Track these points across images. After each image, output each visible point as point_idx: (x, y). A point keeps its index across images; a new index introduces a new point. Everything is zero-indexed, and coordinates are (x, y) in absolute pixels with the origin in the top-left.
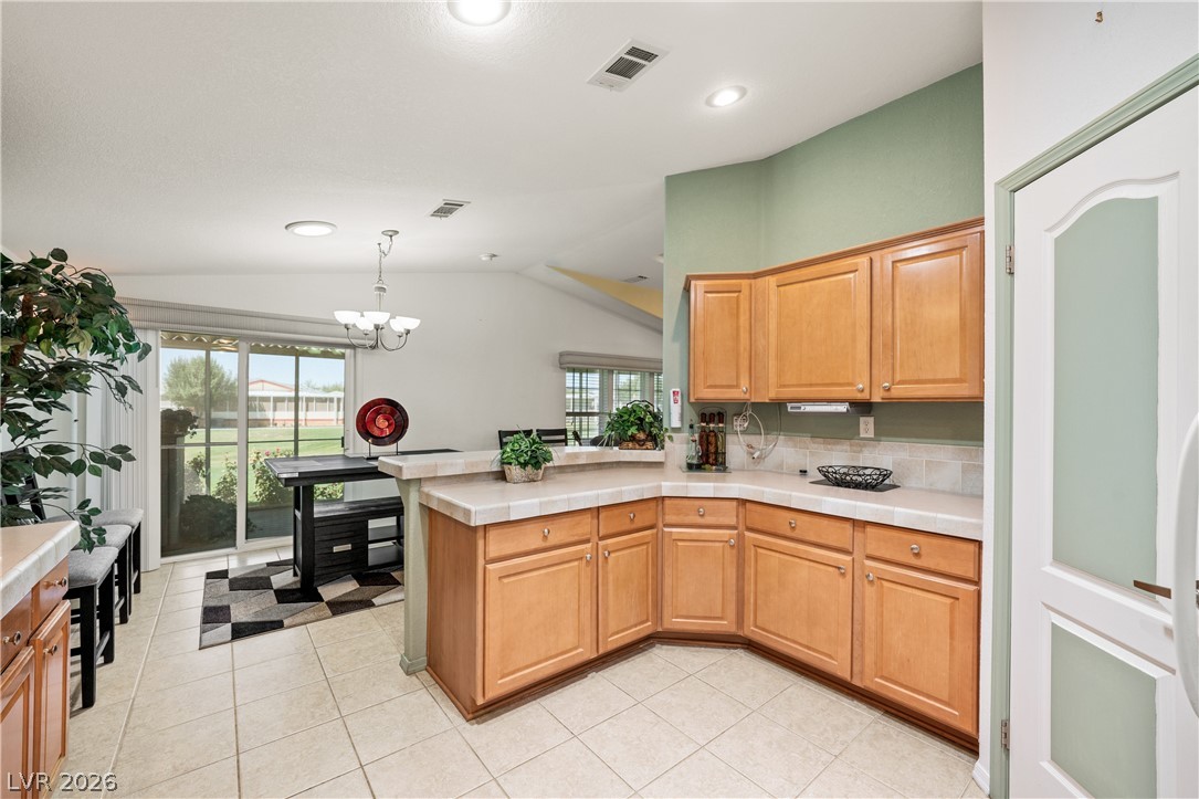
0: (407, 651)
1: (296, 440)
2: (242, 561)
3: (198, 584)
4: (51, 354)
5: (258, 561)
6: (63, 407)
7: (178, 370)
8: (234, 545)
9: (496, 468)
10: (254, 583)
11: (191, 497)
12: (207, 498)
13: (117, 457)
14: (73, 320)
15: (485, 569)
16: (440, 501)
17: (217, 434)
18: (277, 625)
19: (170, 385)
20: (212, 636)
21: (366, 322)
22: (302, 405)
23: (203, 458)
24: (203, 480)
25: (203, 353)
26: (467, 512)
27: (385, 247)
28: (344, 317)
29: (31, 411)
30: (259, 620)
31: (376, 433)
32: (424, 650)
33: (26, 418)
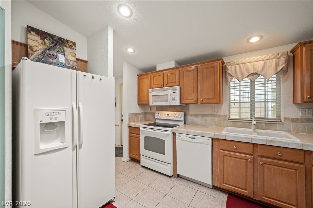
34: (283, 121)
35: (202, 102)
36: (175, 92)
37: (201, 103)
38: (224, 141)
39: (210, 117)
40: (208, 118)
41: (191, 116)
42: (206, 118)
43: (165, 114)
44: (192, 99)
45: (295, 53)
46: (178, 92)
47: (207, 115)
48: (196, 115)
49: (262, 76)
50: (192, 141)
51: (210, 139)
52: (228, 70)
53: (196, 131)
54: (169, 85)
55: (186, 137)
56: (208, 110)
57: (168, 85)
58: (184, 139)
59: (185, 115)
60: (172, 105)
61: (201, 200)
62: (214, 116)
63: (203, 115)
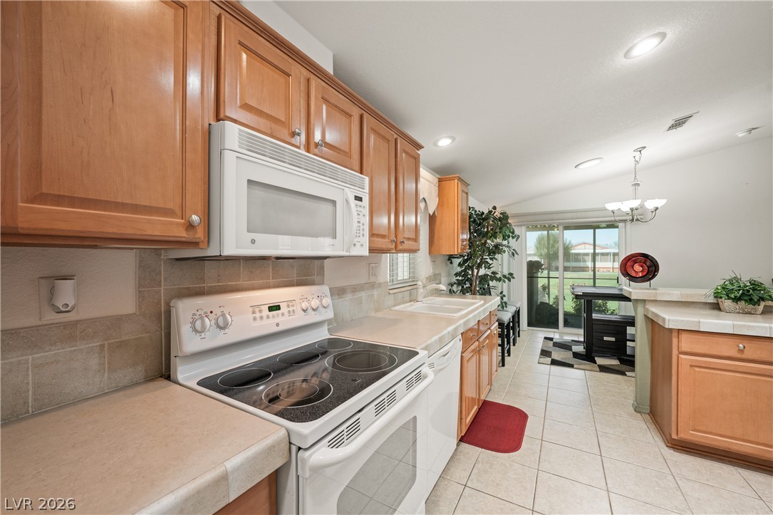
0: (636, 398)
1: (594, 279)
2: (561, 336)
3: (541, 340)
4: (493, 241)
5: (568, 338)
6: (496, 259)
7: (540, 240)
8: (558, 328)
9: (711, 300)
10: (565, 346)
11: (541, 303)
12: (548, 304)
13: (510, 277)
14: (498, 230)
15: (678, 357)
16: (653, 312)
17: (553, 274)
18: (571, 366)
19: (537, 248)
20: (543, 360)
21: (626, 206)
22: (598, 258)
23: (546, 284)
24: (547, 296)
25: (546, 232)
26: (664, 319)
27: (637, 159)
28: (611, 206)
29: (488, 260)
30: (563, 361)
31: (634, 274)
32: (648, 402)
33: (487, 262)
35: (402, 247)
36: (361, 200)
40: (363, 295)
43: (256, 308)
44: (385, 237)
47: (362, 287)
50: (447, 362)
51: (461, 338)
54: (328, 153)
55: (441, 360)
60: (351, 254)
63: (355, 289)
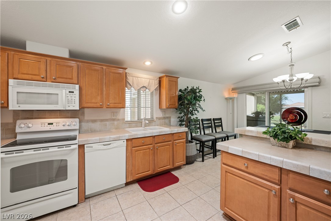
34: (155, 120)
35: (109, 106)
36: (73, 92)
37: (107, 108)
38: (136, 140)
39: (110, 121)
40: (107, 123)
41: (87, 122)
42: (105, 123)
43: (42, 123)
44: (96, 103)
45: (161, 79)
46: (77, 92)
47: (107, 120)
48: (94, 121)
49: (148, 89)
50: (107, 148)
51: (125, 141)
52: (128, 79)
53: (111, 136)
54: (60, 80)
55: (100, 146)
56: (107, 115)
57: (57, 81)
58: (97, 149)
59: (80, 122)
60: (67, 109)
61: (126, 199)
62: (114, 120)
63: (102, 121)
